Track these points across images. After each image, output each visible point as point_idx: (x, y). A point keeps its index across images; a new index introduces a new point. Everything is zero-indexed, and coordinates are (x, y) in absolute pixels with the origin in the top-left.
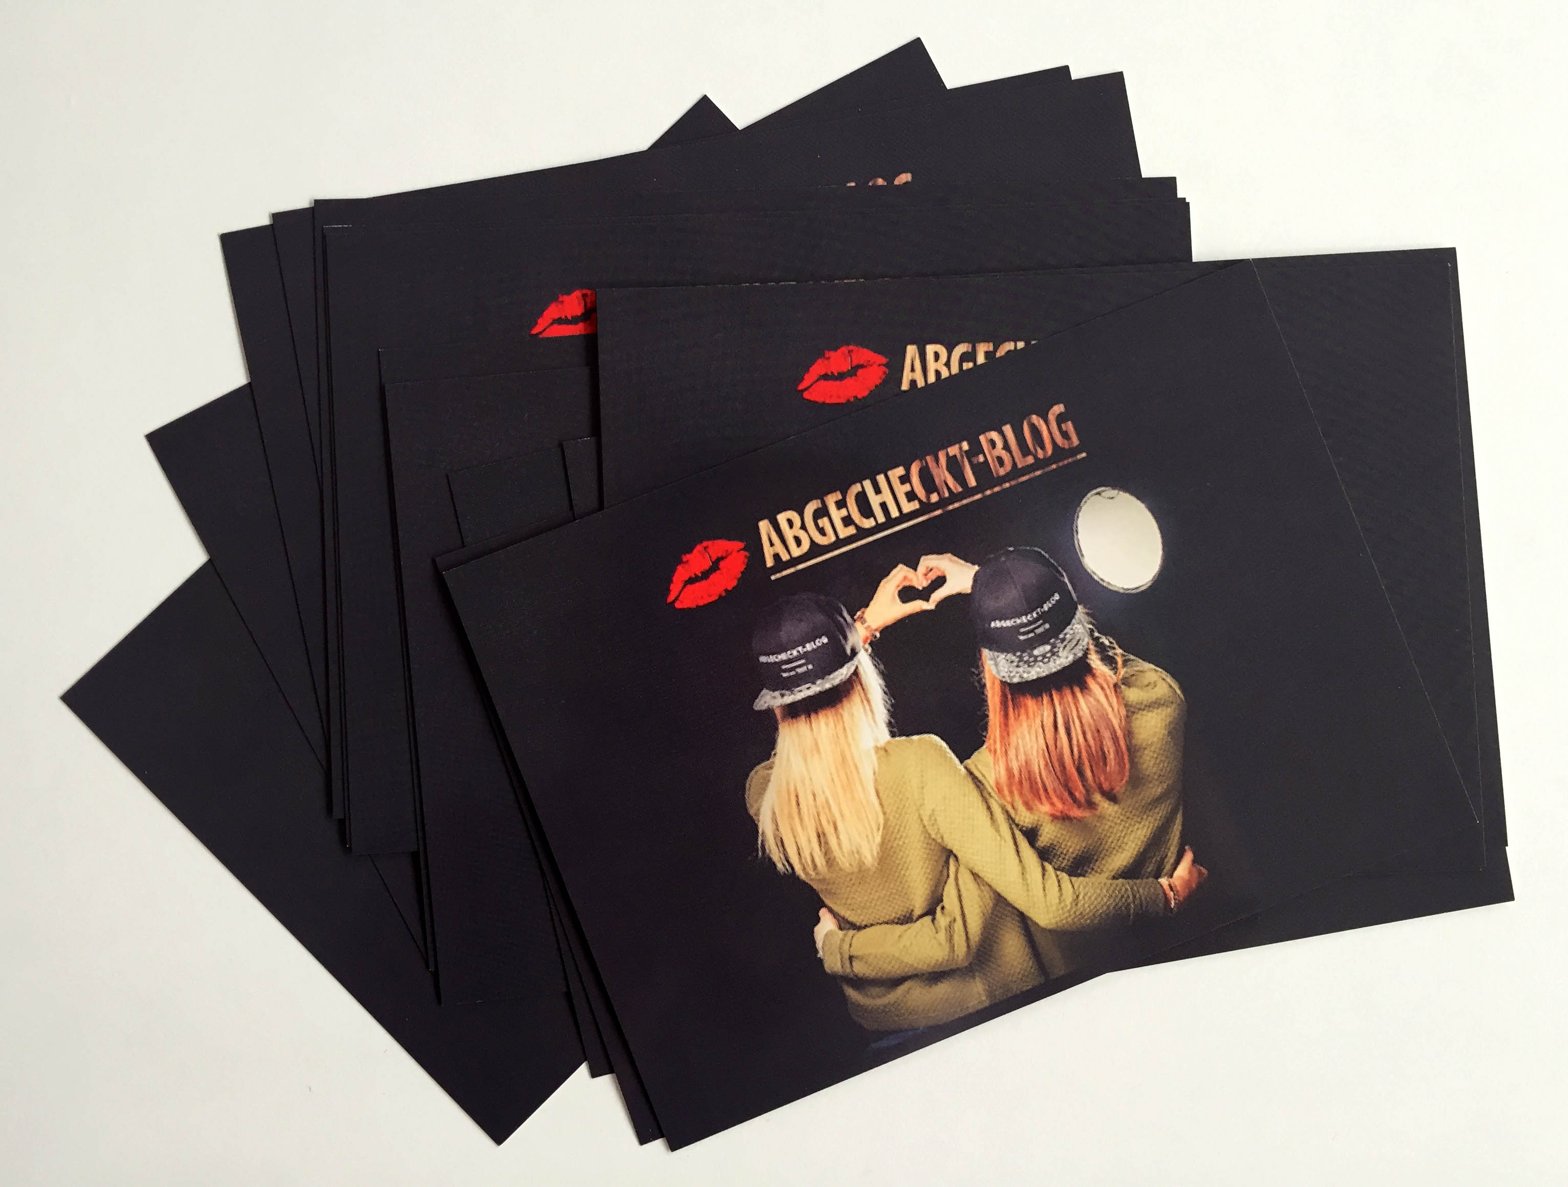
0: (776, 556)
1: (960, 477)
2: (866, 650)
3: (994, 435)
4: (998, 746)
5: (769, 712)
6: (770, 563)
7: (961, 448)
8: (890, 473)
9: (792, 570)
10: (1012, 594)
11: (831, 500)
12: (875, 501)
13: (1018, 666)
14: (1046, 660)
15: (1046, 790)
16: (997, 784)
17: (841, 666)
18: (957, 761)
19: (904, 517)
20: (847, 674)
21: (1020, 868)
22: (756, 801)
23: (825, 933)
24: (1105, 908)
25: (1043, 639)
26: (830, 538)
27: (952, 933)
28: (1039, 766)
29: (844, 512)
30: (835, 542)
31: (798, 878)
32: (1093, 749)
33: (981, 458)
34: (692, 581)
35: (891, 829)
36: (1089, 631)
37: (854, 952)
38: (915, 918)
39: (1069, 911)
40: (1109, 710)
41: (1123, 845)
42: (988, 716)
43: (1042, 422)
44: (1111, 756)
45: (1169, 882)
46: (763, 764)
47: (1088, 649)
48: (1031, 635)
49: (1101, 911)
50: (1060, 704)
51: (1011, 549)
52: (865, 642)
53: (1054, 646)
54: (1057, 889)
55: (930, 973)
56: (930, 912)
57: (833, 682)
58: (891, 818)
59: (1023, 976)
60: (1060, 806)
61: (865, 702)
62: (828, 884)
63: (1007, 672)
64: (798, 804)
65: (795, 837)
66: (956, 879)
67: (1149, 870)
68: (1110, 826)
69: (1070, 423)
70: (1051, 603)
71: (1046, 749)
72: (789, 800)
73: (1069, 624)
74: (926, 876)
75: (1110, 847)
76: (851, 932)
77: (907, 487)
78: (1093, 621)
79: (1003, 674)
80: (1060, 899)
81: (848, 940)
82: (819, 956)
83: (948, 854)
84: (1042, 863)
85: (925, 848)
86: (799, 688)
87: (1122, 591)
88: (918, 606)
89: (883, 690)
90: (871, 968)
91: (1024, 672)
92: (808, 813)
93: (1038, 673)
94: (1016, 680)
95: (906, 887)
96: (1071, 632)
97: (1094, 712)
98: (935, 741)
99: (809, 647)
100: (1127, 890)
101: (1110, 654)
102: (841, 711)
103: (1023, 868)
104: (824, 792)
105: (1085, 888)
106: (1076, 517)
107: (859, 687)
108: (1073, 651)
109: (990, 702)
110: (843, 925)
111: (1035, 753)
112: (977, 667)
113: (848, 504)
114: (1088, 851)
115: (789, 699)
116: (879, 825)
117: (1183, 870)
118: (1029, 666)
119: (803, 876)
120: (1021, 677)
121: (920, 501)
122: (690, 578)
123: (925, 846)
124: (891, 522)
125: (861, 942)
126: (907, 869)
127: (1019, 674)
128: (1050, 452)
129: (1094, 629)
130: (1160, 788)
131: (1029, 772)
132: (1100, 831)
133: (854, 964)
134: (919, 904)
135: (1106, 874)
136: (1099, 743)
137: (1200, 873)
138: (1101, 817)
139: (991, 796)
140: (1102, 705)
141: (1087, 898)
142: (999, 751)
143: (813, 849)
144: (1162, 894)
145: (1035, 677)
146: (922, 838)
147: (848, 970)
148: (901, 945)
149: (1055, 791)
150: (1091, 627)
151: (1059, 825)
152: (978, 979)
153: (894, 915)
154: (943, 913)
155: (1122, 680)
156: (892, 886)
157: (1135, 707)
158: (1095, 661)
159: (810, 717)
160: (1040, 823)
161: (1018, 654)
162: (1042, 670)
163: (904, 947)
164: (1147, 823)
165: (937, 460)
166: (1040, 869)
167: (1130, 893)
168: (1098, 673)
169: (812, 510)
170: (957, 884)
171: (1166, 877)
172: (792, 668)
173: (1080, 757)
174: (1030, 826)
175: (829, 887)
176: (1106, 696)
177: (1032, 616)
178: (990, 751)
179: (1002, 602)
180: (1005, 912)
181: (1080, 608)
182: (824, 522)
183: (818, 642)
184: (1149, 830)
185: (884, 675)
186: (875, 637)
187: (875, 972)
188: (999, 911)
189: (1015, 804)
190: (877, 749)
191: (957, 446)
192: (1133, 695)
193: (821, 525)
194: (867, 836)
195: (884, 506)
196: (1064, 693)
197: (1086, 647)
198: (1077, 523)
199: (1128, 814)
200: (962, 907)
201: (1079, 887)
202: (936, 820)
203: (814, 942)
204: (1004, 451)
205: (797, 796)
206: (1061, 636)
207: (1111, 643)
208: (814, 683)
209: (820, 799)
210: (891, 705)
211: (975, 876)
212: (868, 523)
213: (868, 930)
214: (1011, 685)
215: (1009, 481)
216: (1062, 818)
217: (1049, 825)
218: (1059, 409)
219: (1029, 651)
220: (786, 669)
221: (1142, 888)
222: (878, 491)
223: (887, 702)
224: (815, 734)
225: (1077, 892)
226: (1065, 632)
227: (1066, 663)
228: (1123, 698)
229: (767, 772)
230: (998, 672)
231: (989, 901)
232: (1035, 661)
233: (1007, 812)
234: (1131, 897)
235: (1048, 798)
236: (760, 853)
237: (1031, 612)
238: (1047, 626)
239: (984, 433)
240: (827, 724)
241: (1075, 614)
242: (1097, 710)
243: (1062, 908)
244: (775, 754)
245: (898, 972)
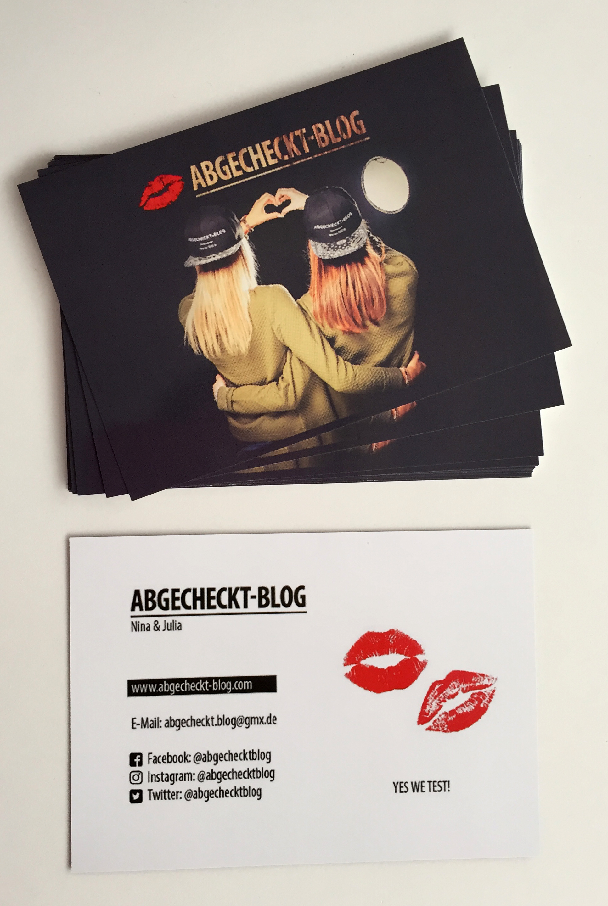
0: (199, 185)
1: (300, 148)
2: (246, 238)
3: (320, 125)
4: (316, 292)
5: (193, 268)
6: (196, 188)
7: (302, 132)
8: (263, 143)
9: (207, 193)
10: (326, 212)
11: (230, 156)
12: (254, 158)
13: (328, 250)
14: (343, 248)
15: (341, 317)
16: (314, 312)
17: (232, 246)
18: (293, 299)
19: (269, 167)
20: (235, 250)
21: (325, 359)
22: (184, 316)
23: (219, 388)
24: (370, 382)
25: (342, 236)
26: (229, 177)
27: (287, 391)
28: (337, 305)
29: (237, 163)
30: (231, 179)
31: (205, 357)
32: (367, 297)
33: (312, 138)
34: (153, 196)
35: (256, 334)
36: (367, 233)
37: (234, 399)
38: (267, 382)
39: (351, 383)
40: (376, 276)
41: (381, 349)
42: (310, 276)
43: (346, 120)
44: (377, 301)
45: (405, 370)
46: (189, 296)
47: (366, 243)
48: (336, 234)
49: (368, 384)
50: (350, 272)
51: (327, 187)
52: (246, 233)
53: (348, 240)
54: (344, 370)
55: (274, 412)
56: (276, 380)
57: (227, 254)
58: (256, 328)
59: (325, 416)
60: (347, 326)
61: (245, 265)
62: (221, 362)
63: (322, 253)
64: (207, 319)
65: (204, 336)
66: (290, 363)
67: (395, 363)
68: (375, 339)
69: (361, 121)
70: (347, 217)
71: (341, 295)
72: (202, 314)
73: (357, 229)
74: (274, 360)
75: (374, 350)
76: (233, 388)
77: (271, 151)
78: (371, 229)
79: (319, 254)
80: (346, 376)
81: (231, 392)
82: (215, 400)
83: (287, 349)
84: (337, 356)
85: (274, 345)
86: (209, 256)
87: (386, 213)
88: (274, 215)
89: (255, 259)
90: (243, 408)
91: (331, 253)
92: (212, 323)
93: (339, 254)
94: (327, 258)
95: (263, 365)
96: (358, 233)
97: (368, 277)
98: (282, 288)
99: (215, 234)
100: (382, 373)
101: (378, 246)
102: (231, 269)
103: (327, 358)
104: (220, 312)
105: (360, 371)
106: (363, 172)
107: (242, 258)
108: (358, 244)
109: (312, 268)
110: (229, 384)
111: (335, 297)
112: (306, 250)
113: (240, 160)
114: (362, 351)
115: (203, 262)
116: (250, 331)
117: (413, 364)
118: (334, 250)
119: (208, 357)
120: (329, 256)
121: (278, 159)
122: (152, 194)
123: (274, 344)
124: (262, 170)
125: (238, 394)
126: (264, 356)
127: (328, 254)
128: (350, 136)
129: (370, 232)
130: (402, 319)
131: (332, 308)
132: (369, 340)
133: (234, 405)
134: (270, 376)
135: (372, 364)
136: (370, 294)
137: (422, 365)
138: (370, 333)
139: (311, 319)
140: (373, 274)
141: (360, 376)
142: (316, 295)
143: (214, 343)
144: (401, 375)
145: (337, 257)
146: (273, 340)
147: (231, 408)
148: (260, 396)
149: (345, 318)
150: (369, 231)
151: (347, 337)
152: (300, 417)
153: (256, 380)
154: (282, 381)
155: (384, 260)
156: (256, 364)
157: (391, 276)
158: (370, 249)
159: (215, 273)
160: (337, 335)
161: (329, 243)
162: (341, 253)
163: (261, 397)
164: (395, 338)
165: (288, 138)
166: (336, 359)
167: (384, 375)
168: (371, 256)
169: (220, 161)
170: (291, 366)
171: (404, 367)
172: (206, 245)
173: (360, 301)
174: (331, 336)
175: (222, 363)
176: (375, 268)
177: (337, 224)
178: (311, 295)
179: (321, 215)
180: (316, 382)
181: (363, 220)
182: (226, 168)
183: (220, 232)
184: (396, 342)
185: (255, 251)
186: (251, 231)
187: (245, 410)
188: (313, 381)
189: (324, 325)
190: (250, 291)
191: (299, 131)
192: (390, 269)
193: (224, 169)
194: (243, 337)
195: (258, 161)
196: (352, 266)
197: (365, 242)
198: (363, 175)
199: (384, 333)
200: (293, 378)
201: (356, 371)
202: (280, 330)
203: (212, 392)
204: (325, 135)
205: (206, 314)
206: (352, 235)
207: (379, 240)
208: (217, 254)
209: (218, 317)
210: (259, 268)
211: (301, 361)
212: (250, 170)
213: (242, 387)
214: (324, 260)
215: (327, 151)
216: (349, 333)
217: (342, 337)
218: (356, 113)
219: (334, 242)
220: (202, 245)
221: (390, 372)
222: (256, 152)
223: (256, 266)
224: (217, 281)
225: (355, 373)
226: (354, 233)
227: (354, 250)
228: (385, 270)
229: (190, 300)
230: (317, 253)
231: (308, 375)
232: (338, 248)
233: (319, 328)
234: (384, 377)
235: (342, 322)
236: (185, 343)
237: (336, 222)
238: (345, 229)
239: (314, 124)
240: (223, 277)
241: (360, 224)
242: (370, 276)
243: (347, 381)
244: (195, 291)
245: (258, 411)
